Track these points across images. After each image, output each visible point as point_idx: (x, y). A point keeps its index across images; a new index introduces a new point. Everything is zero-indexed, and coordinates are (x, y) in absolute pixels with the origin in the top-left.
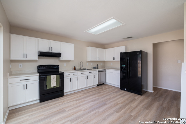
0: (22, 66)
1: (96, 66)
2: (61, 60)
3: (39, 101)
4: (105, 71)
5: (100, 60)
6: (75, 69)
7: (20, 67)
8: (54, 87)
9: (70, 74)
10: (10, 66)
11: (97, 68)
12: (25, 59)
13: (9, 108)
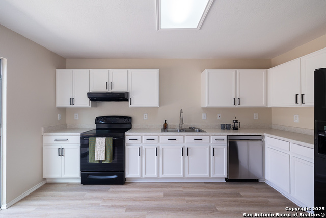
0: (78, 116)
1: (232, 123)
2: (130, 106)
3: (80, 181)
4: (260, 139)
5: (241, 105)
6: (165, 128)
7: (75, 119)
8: (100, 161)
9: (139, 138)
10: (59, 117)
11: (233, 129)
12: (72, 106)
13: (45, 179)
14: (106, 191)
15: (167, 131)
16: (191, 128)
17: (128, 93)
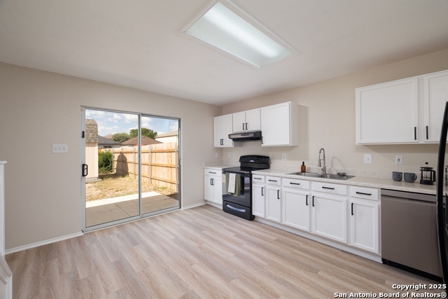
2: (262, 145)
3: (222, 208)
6: (303, 171)
8: (231, 193)
9: (263, 177)
10: (216, 155)
11: (421, 183)
12: (222, 146)
13: (206, 201)
14: (235, 220)
15: (305, 175)
16: (339, 174)
17: (261, 132)
